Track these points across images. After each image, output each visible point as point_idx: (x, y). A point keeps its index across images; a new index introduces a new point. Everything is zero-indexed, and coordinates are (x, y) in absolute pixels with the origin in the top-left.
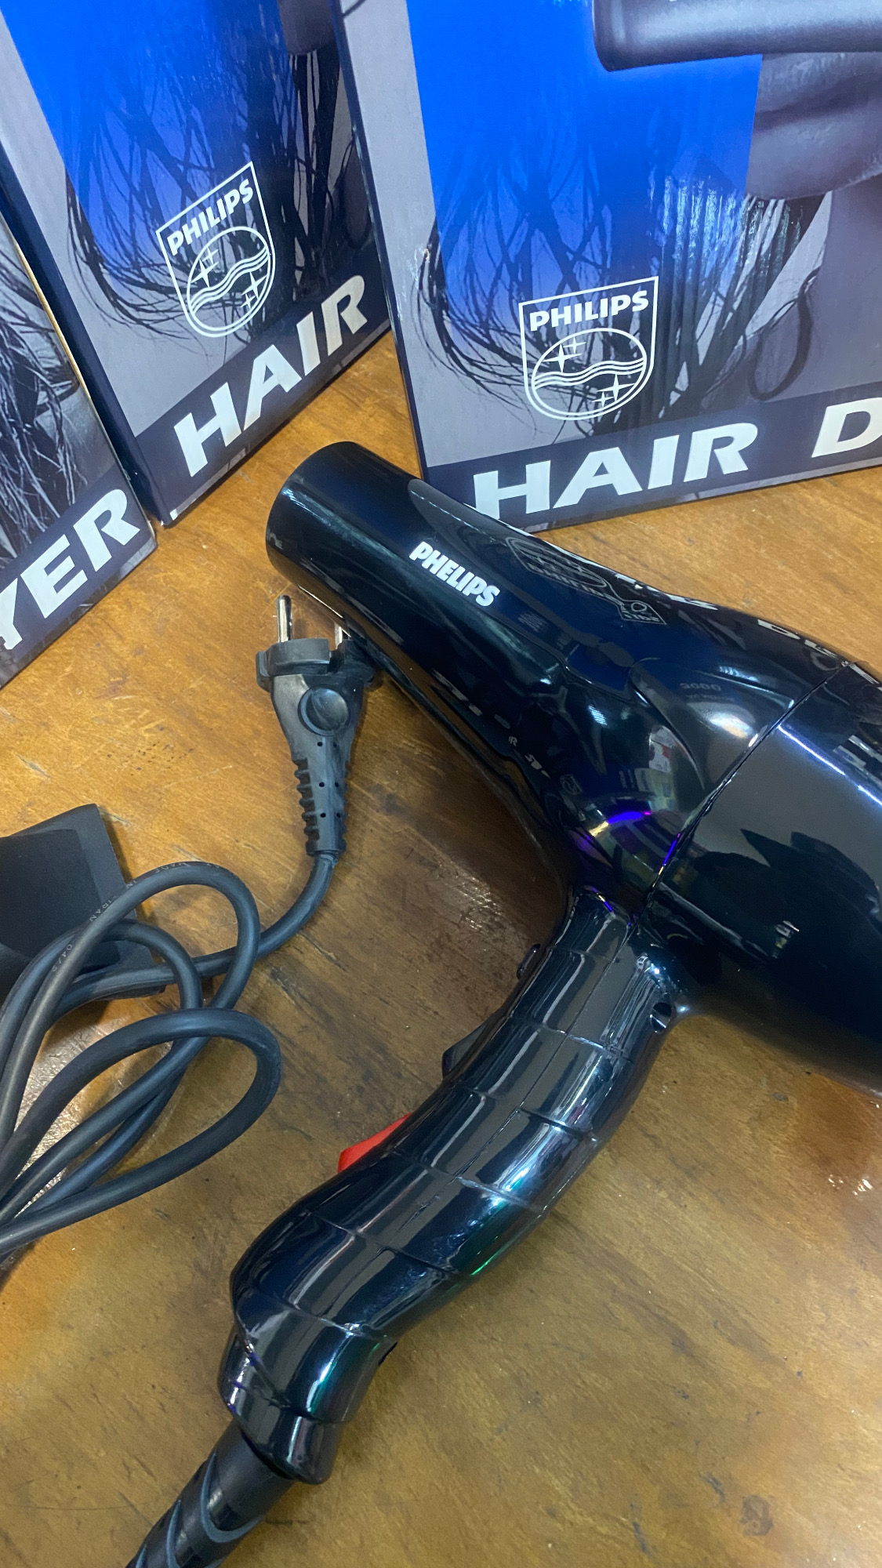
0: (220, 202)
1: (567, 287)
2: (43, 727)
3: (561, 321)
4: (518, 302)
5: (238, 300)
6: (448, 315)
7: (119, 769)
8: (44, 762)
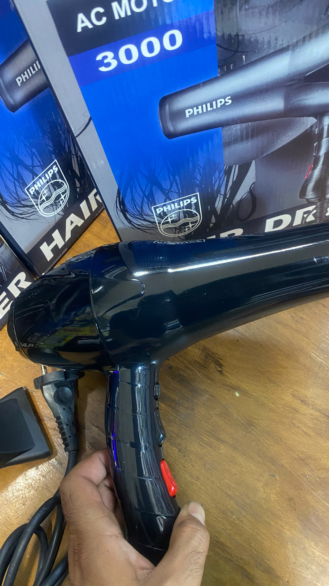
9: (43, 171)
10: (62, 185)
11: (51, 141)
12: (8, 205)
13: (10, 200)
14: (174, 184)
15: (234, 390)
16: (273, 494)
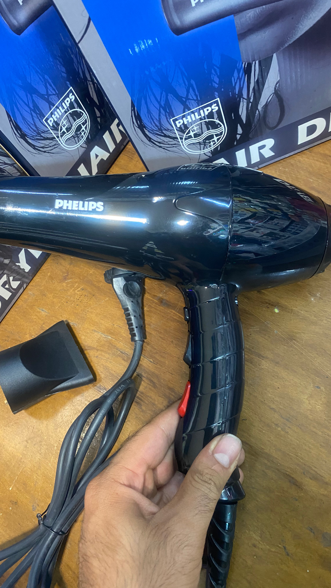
0: (63, 104)
1: (186, 110)
2: (44, 296)
3: (188, 121)
4: (170, 119)
5: (79, 134)
6: (146, 129)
7: (71, 306)
8: (46, 309)
9: (60, 99)
10: (81, 114)
11: (63, 66)
12: (28, 137)
13: (30, 132)
14: (191, 90)
15: (273, 307)
16: (318, 405)
